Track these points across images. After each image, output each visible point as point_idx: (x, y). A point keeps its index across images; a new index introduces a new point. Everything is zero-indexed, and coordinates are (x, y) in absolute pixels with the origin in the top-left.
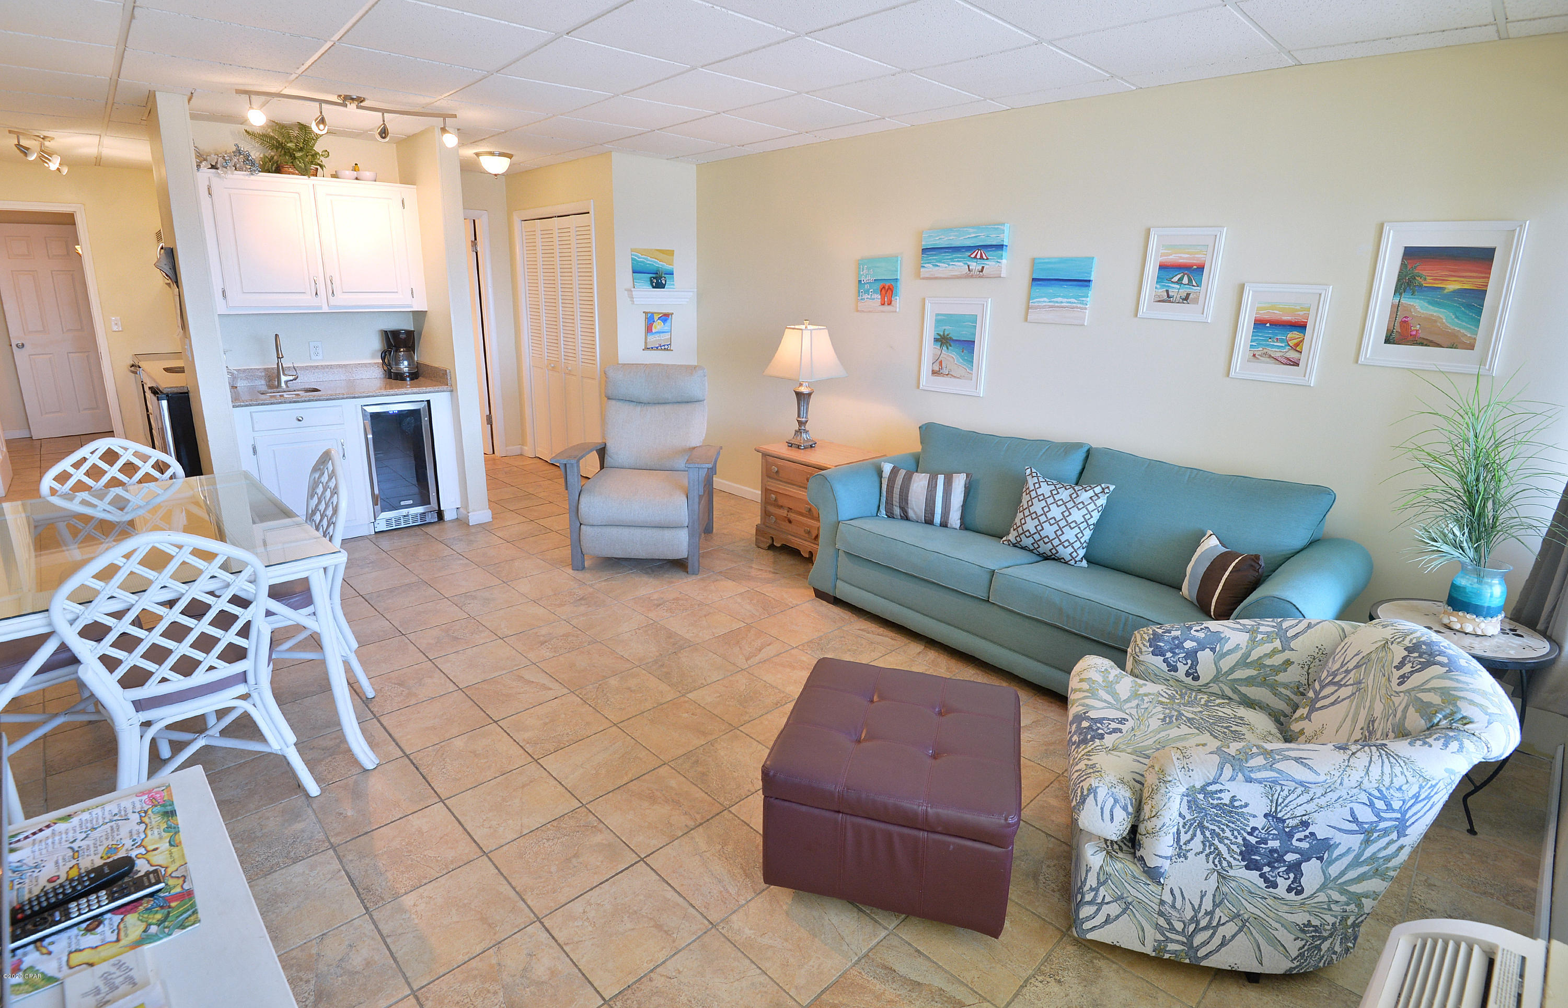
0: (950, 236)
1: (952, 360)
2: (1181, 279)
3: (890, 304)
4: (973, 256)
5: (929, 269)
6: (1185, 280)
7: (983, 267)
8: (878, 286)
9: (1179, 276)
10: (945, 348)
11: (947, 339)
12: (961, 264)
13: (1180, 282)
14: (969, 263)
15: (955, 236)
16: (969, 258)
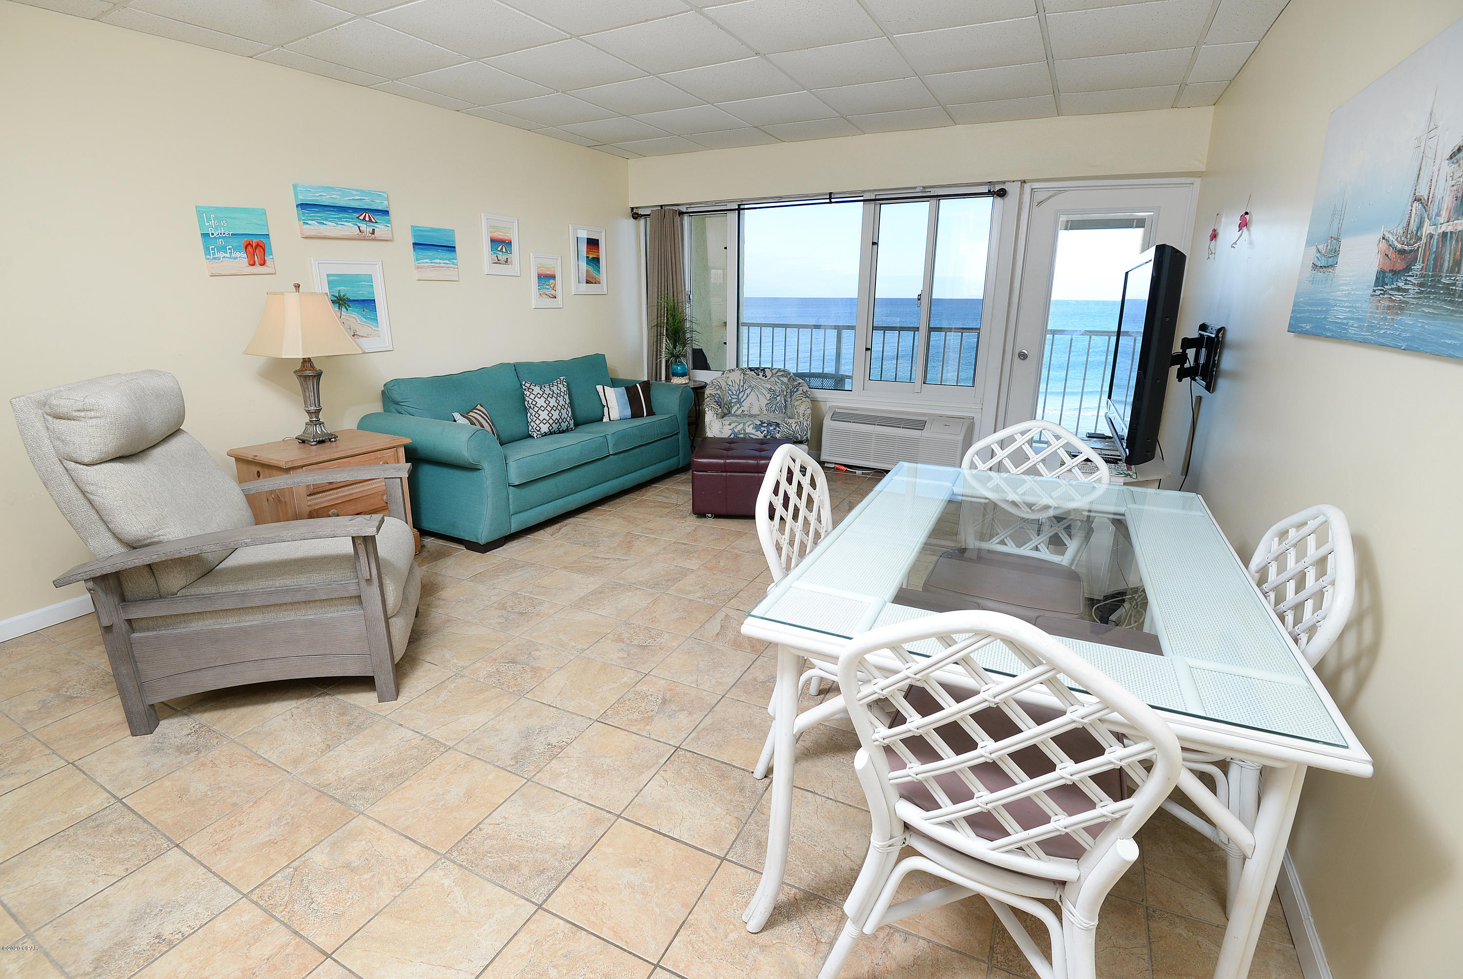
0: (333, 194)
1: (354, 320)
2: (502, 248)
3: (263, 263)
4: (361, 218)
5: (314, 228)
6: (504, 250)
7: (374, 230)
8: (242, 241)
9: (500, 247)
10: (344, 309)
11: (345, 300)
12: (350, 224)
13: (501, 251)
14: (359, 224)
15: (337, 195)
16: (357, 219)
